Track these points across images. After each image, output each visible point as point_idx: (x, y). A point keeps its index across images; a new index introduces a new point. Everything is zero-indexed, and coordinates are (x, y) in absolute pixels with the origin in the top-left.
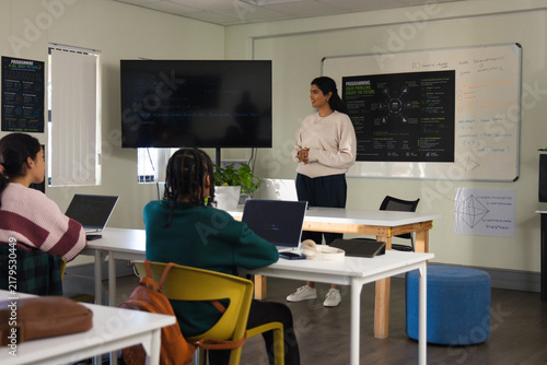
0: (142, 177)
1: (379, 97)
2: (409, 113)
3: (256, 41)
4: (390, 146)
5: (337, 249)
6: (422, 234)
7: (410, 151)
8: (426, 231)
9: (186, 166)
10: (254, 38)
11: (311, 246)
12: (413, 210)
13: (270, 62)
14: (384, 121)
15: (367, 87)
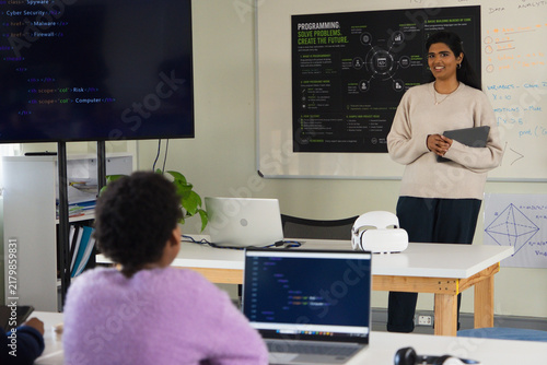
1: (355, 48)
4: (376, 126)
14: (364, 87)
15: (335, 33)
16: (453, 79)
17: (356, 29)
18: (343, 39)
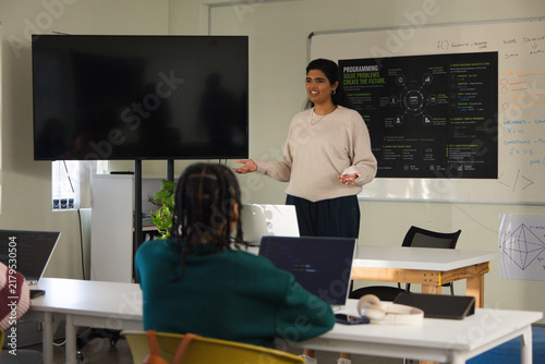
0: (56, 202)
1: (390, 88)
2: (433, 111)
3: (212, 9)
4: (408, 156)
5: (409, 308)
6: (476, 280)
7: (435, 164)
8: (480, 276)
9: (206, 191)
10: (211, 6)
11: (372, 303)
12: (452, 246)
13: (245, 39)
14: (398, 121)
15: (374, 75)
16: (329, 104)
17: (392, 72)
18: (382, 81)
